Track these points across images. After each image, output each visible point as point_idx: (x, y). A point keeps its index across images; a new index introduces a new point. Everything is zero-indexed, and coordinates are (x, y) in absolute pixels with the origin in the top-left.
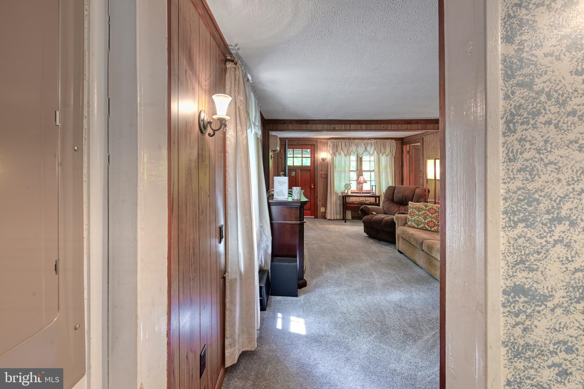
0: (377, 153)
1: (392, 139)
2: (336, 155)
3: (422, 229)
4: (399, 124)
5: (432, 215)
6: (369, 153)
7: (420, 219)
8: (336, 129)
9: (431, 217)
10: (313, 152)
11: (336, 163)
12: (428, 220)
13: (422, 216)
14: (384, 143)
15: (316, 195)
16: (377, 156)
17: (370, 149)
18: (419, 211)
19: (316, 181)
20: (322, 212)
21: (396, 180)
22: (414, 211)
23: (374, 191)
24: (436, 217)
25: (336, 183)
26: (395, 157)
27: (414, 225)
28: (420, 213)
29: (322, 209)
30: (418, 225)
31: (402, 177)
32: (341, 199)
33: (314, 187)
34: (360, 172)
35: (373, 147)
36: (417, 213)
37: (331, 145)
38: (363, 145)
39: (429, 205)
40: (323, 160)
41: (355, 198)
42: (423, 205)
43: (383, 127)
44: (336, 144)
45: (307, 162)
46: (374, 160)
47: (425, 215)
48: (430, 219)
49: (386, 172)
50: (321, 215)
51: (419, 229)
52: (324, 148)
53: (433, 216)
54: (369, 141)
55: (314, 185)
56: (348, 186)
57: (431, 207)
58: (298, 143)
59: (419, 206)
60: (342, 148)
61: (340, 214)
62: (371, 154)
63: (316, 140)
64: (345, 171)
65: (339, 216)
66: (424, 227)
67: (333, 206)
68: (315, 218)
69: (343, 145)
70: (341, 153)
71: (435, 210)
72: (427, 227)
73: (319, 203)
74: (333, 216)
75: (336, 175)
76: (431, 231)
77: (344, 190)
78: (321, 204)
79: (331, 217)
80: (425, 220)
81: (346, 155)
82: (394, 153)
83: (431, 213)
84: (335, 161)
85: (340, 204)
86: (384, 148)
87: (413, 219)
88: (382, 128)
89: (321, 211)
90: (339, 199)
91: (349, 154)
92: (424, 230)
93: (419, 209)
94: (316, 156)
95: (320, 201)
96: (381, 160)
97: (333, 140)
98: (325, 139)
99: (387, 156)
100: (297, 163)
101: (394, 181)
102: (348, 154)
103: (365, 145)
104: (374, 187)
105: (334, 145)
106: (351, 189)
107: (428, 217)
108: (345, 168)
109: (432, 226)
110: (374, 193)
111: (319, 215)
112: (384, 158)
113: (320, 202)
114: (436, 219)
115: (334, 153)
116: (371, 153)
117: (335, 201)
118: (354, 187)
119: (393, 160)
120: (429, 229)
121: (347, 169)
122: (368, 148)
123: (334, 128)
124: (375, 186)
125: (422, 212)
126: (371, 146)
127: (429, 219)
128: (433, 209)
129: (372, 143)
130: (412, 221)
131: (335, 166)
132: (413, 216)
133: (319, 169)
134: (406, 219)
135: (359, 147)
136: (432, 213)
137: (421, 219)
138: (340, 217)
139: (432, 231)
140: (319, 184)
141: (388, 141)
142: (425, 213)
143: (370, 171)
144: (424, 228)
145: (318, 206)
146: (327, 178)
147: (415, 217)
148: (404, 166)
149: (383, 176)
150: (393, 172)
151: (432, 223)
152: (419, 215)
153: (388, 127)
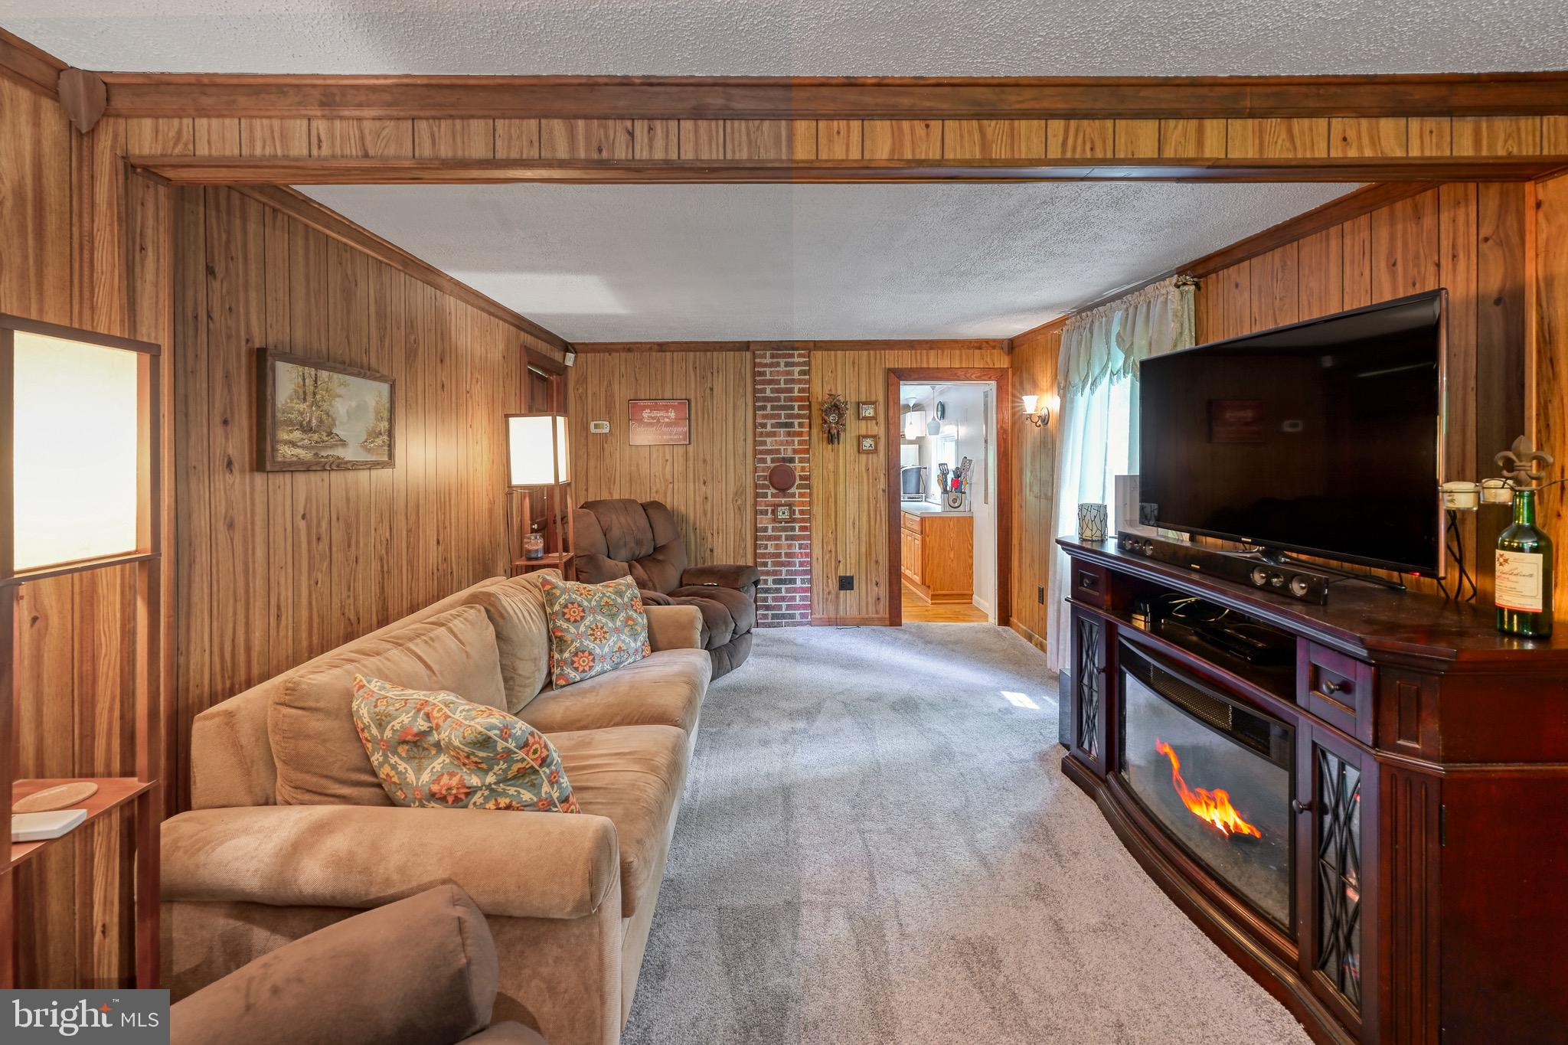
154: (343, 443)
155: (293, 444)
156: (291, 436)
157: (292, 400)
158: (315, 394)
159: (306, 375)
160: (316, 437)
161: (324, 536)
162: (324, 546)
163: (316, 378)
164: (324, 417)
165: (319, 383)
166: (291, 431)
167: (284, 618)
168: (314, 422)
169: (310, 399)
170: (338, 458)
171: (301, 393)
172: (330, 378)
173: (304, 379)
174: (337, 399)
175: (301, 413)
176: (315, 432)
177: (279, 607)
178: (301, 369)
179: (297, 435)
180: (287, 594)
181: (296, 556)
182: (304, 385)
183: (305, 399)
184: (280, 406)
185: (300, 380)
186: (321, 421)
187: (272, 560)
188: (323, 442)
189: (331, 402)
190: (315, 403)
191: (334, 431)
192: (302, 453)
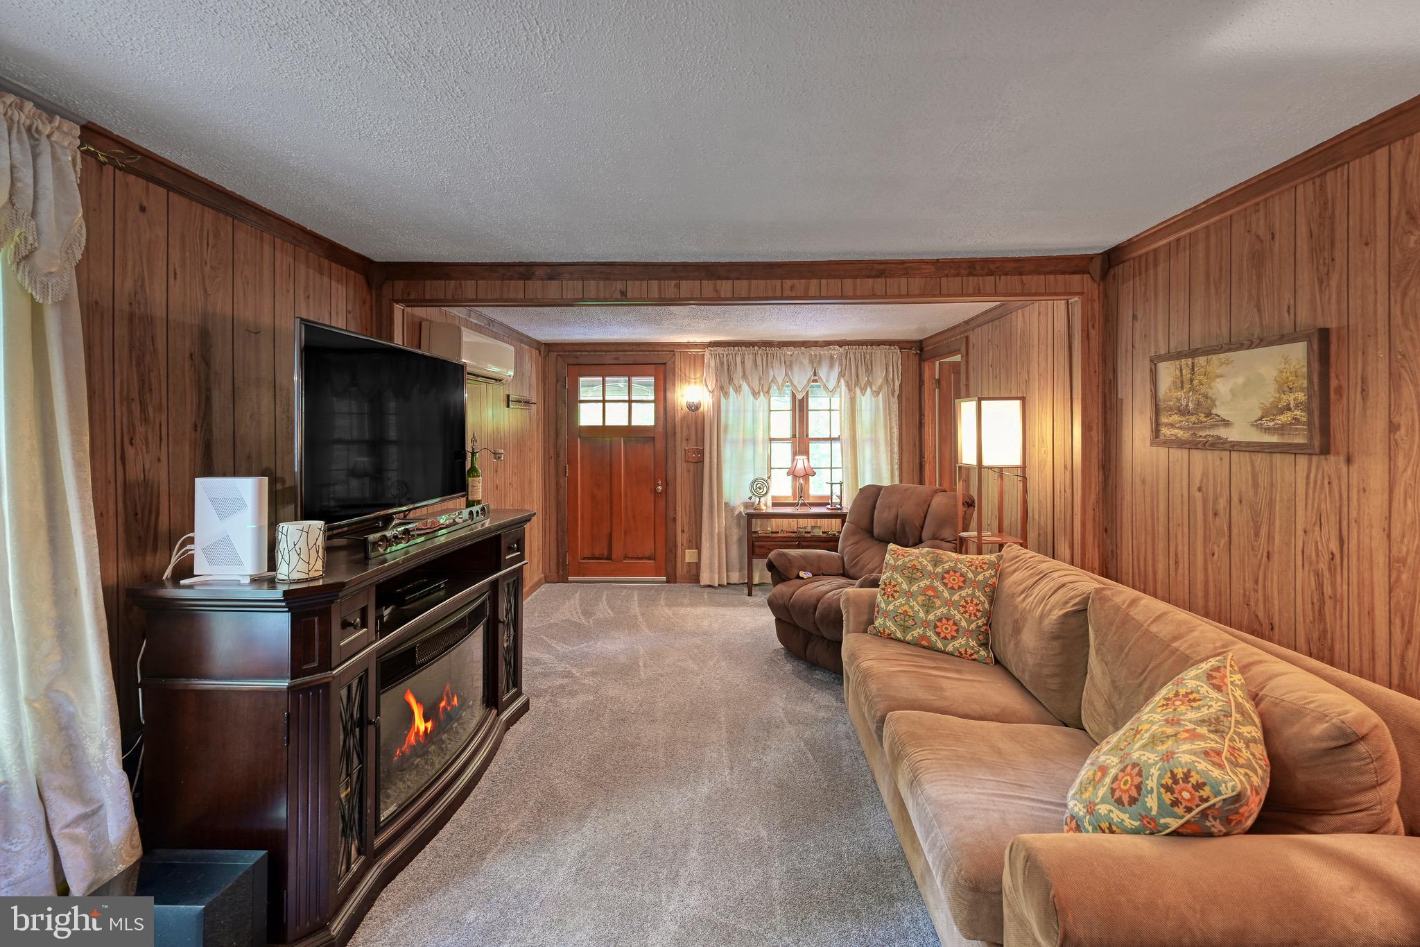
0: (848, 385)
1: (890, 343)
2: (726, 394)
3: (916, 644)
4: (845, 277)
5: (952, 595)
6: (826, 388)
7: (912, 607)
8: (629, 295)
9: (949, 603)
10: (662, 383)
11: (730, 416)
12: (938, 612)
13: (920, 598)
14: (868, 357)
15: (670, 514)
16: (847, 395)
17: (829, 373)
18: (911, 580)
19: (670, 473)
20: (689, 563)
21: (905, 465)
22: (896, 580)
23: (836, 500)
24: (963, 603)
25: (727, 476)
26: (900, 397)
27: (893, 628)
28: (915, 588)
29: (690, 556)
30: (905, 629)
31: (922, 456)
32: (744, 522)
33: (665, 490)
34: (801, 442)
35: (836, 370)
36: (905, 586)
37: (712, 364)
38: (806, 361)
39: (946, 559)
40: (694, 408)
41: (785, 521)
42: (928, 558)
43: (792, 288)
44: (727, 361)
45: (645, 416)
46: (841, 407)
47: (930, 593)
48: (945, 610)
49: (875, 442)
50: (685, 570)
51: (908, 643)
52: (695, 375)
53: (956, 597)
54: (825, 352)
55: (666, 484)
56: (760, 486)
57: (952, 564)
58: (617, 359)
59: (915, 562)
60: (744, 372)
61: (741, 570)
62: (831, 389)
63: (672, 348)
64: (754, 442)
65: (738, 573)
66: (924, 637)
67: (716, 546)
68: (668, 582)
69: (749, 364)
70: (740, 386)
71: (962, 575)
72: (934, 638)
73: (681, 538)
74: (717, 576)
75: (727, 452)
76: (943, 652)
77: (750, 498)
78: (684, 541)
79: (712, 578)
80: (927, 612)
81: (755, 394)
82: (897, 384)
83: (949, 586)
84: (727, 411)
85: (740, 540)
86: (867, 370)
87: (891, 607)
88: (787, 293)
89: (687, 560)
90: (739, 525)
91: (765, 390)
92: (924, 647)
93: (912, 573)
94: (669, 395)
95: (683, 531)
96: (858, 407)
97: (720, 350)
98: (696, 345)
99: (876, 393)
100: (617, 417)
101: (896, 467)
102: (762, 390)
103: (812, 362)
104: (836, 489)
105: (722, 364)
106: (772, 493)
107: (938, 603)
108: (754, 430)
109: (949, 637)
110: (836, 503)
111: (679, 573)
112: (869, 401)
113: (685, 535)
114: (962, 610)
115: (722, 388)
116: (831, 385)
117: (723, 531)
118: (782, 487)
119: (895, 407)
120: (940, 645)
121: (760, 435)
122: (823, 373)
123: (623, 294)
124: (841, 484)
125: (922, 584)
126: (831, 366)
127: (940, 607)
128: (958, 574)
129: (832, 357)
130: (886, 614)
131: (726, 426)
132: (891, 599)
133: (678, 435)
134: (872, 606)
135: (796, 369)
136: (952, 588)
137: (917, 608)
138: (741, 576)
139: (947, 653)
140: (678, 480)
141: (879, 352)
142: (932, 588)
143: (831, 439)
144: (924, 643)
145: (675, 546)
146: (701, 461)
147: (897, 603)
148: (926, 424)
149: (866, 453)
150: (896, 442)
151: (951, 622)
152: (910, 595)
153: (807, 288)
154: (1226, 423)
155: (1172, 426)
156: (1171, 419)
157: (1170, 390)
158: (1192, 380)
159: (1183, 366)
160: (1193, 419)
161: (1221, 512)
162: (1222, 522)
163: (1193, 366)
164: (1202, 400)
165: (1196, 369)
166: (1170, 416)
167: (1181, 566)
168: (1191, 406)
169: (1187, 386)
170: (1219, 438)
171: (1179, 382)
172: (1208, 362)
173: (1181, 371)
174: (1217, 380)
175: (1179, 400)
176: (1192, 414)
177: (1176, 555)
178: (1178, 363)
179: (1176, 418)
180: (1183, 549)
181: (1192, 520)
182: (1182, 375)
183: (1182, 387)
184: (1161, 396)
185: (1178, 372)
186: (1199, 404)
187: (1171, 516)
188: (1201, 422)
189: (1209, 385)
190: (1193, 389)
191: (1214, 411)
192: (1180, 433)
